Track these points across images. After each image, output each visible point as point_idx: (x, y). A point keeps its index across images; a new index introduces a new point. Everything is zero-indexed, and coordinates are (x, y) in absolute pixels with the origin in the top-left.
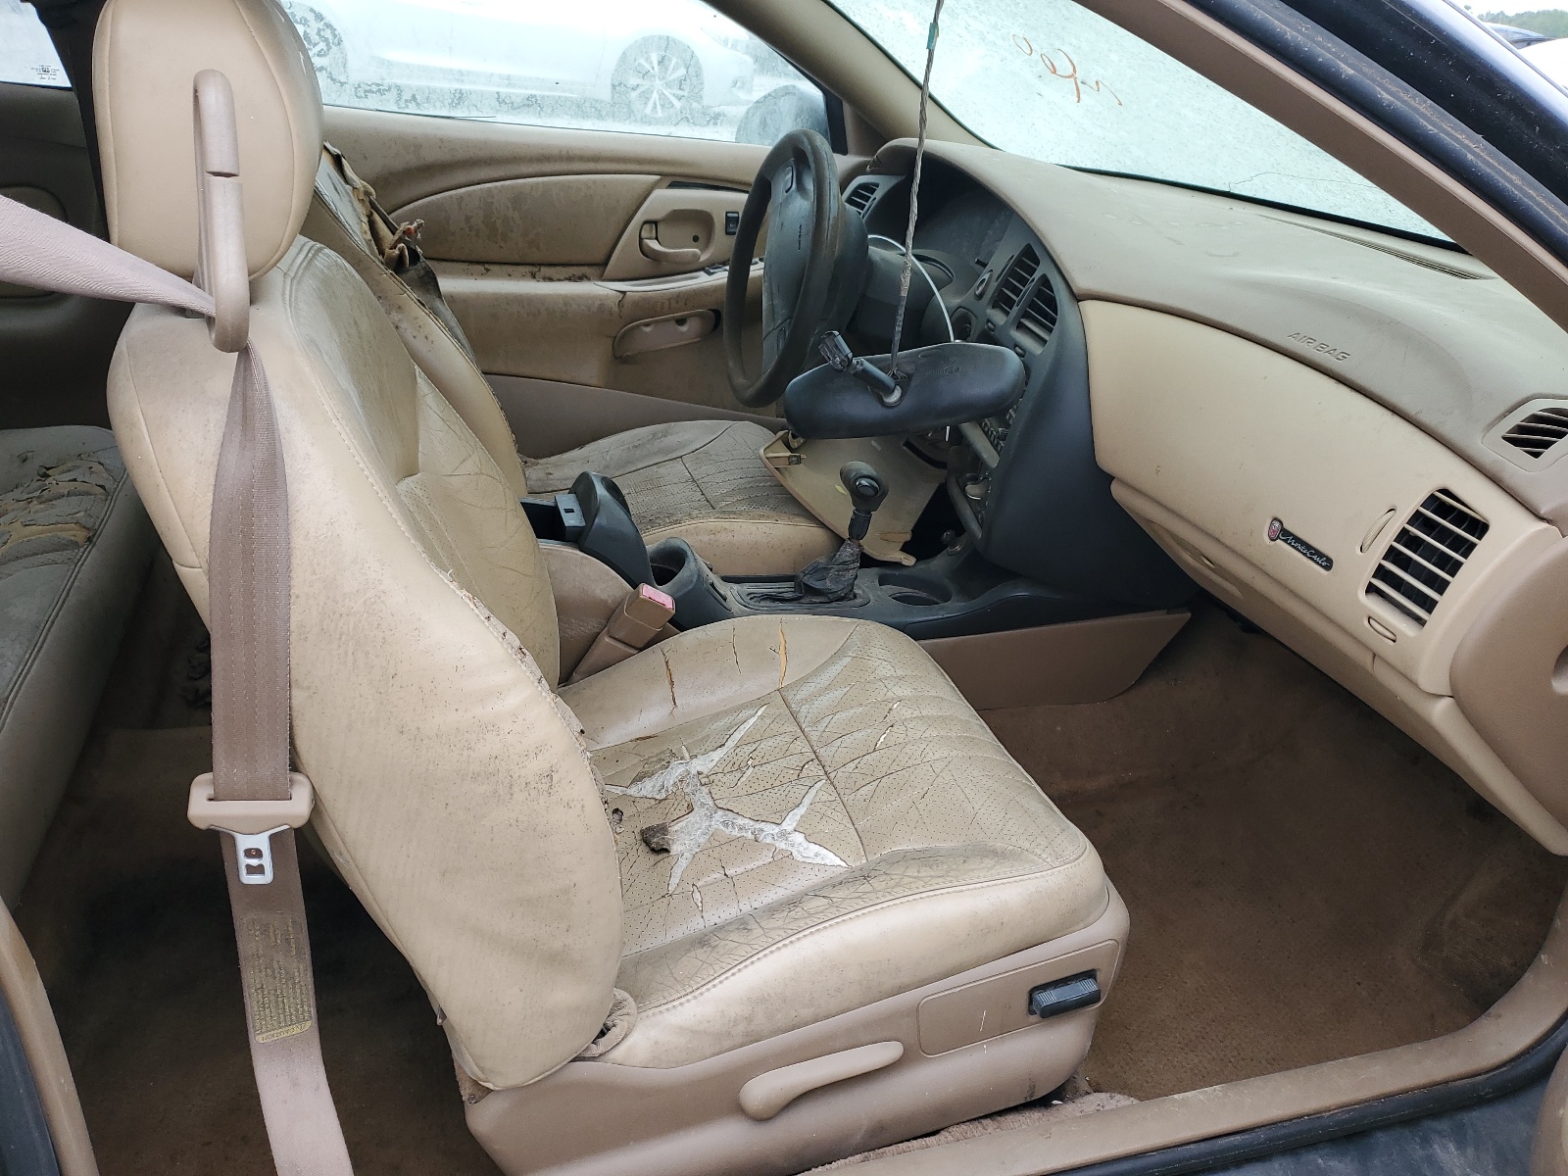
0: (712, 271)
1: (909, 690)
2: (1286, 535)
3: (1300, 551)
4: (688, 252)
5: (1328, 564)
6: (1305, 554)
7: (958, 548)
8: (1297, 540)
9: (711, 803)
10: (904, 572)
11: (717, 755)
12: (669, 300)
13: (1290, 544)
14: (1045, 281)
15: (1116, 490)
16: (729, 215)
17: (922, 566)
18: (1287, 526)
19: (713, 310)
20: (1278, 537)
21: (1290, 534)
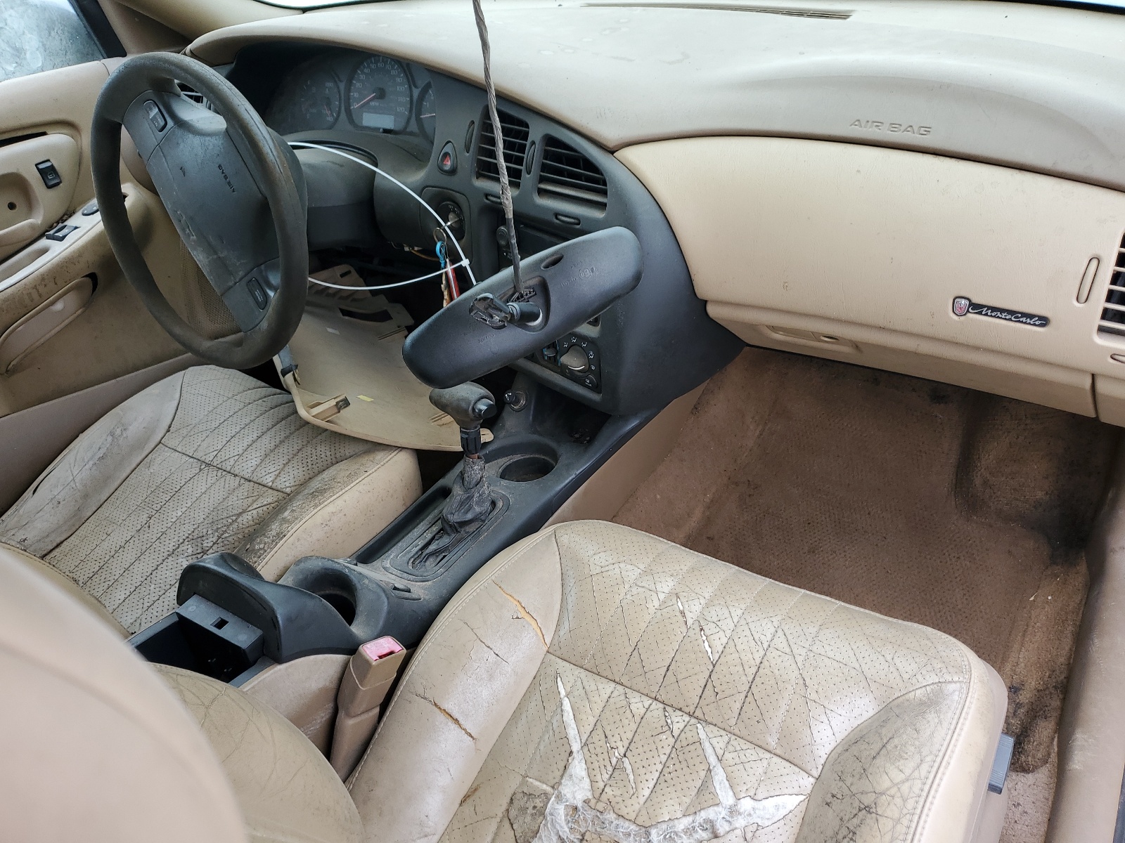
0: (60, 234)
1: (669, 579)
2: (977, 308)
3: (1001, 318)
4: (23, 227)
5: (1044, 321)
6: (1010, 320)
7: (523, 402)
8: (994, 309)
9: (633, 827)
10: (491, 448)
11: (578, 767)
12: (35, 287)
13: (986, 315)
14: (550, 141)
15: (712, 311)
16: (41, 166)
17: (502, 434)
18: (976, 300)
19: (86, 276)
20: (968, 311)
21: (982, 306)
